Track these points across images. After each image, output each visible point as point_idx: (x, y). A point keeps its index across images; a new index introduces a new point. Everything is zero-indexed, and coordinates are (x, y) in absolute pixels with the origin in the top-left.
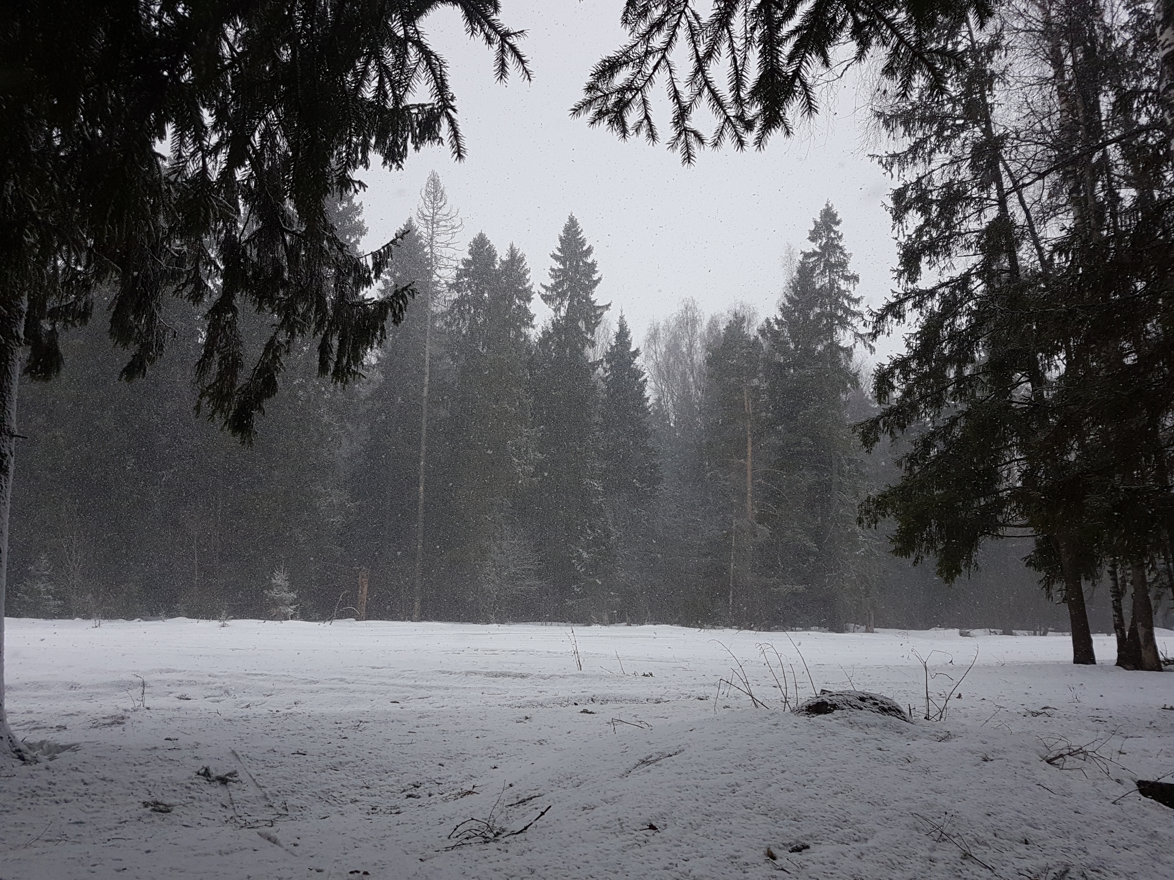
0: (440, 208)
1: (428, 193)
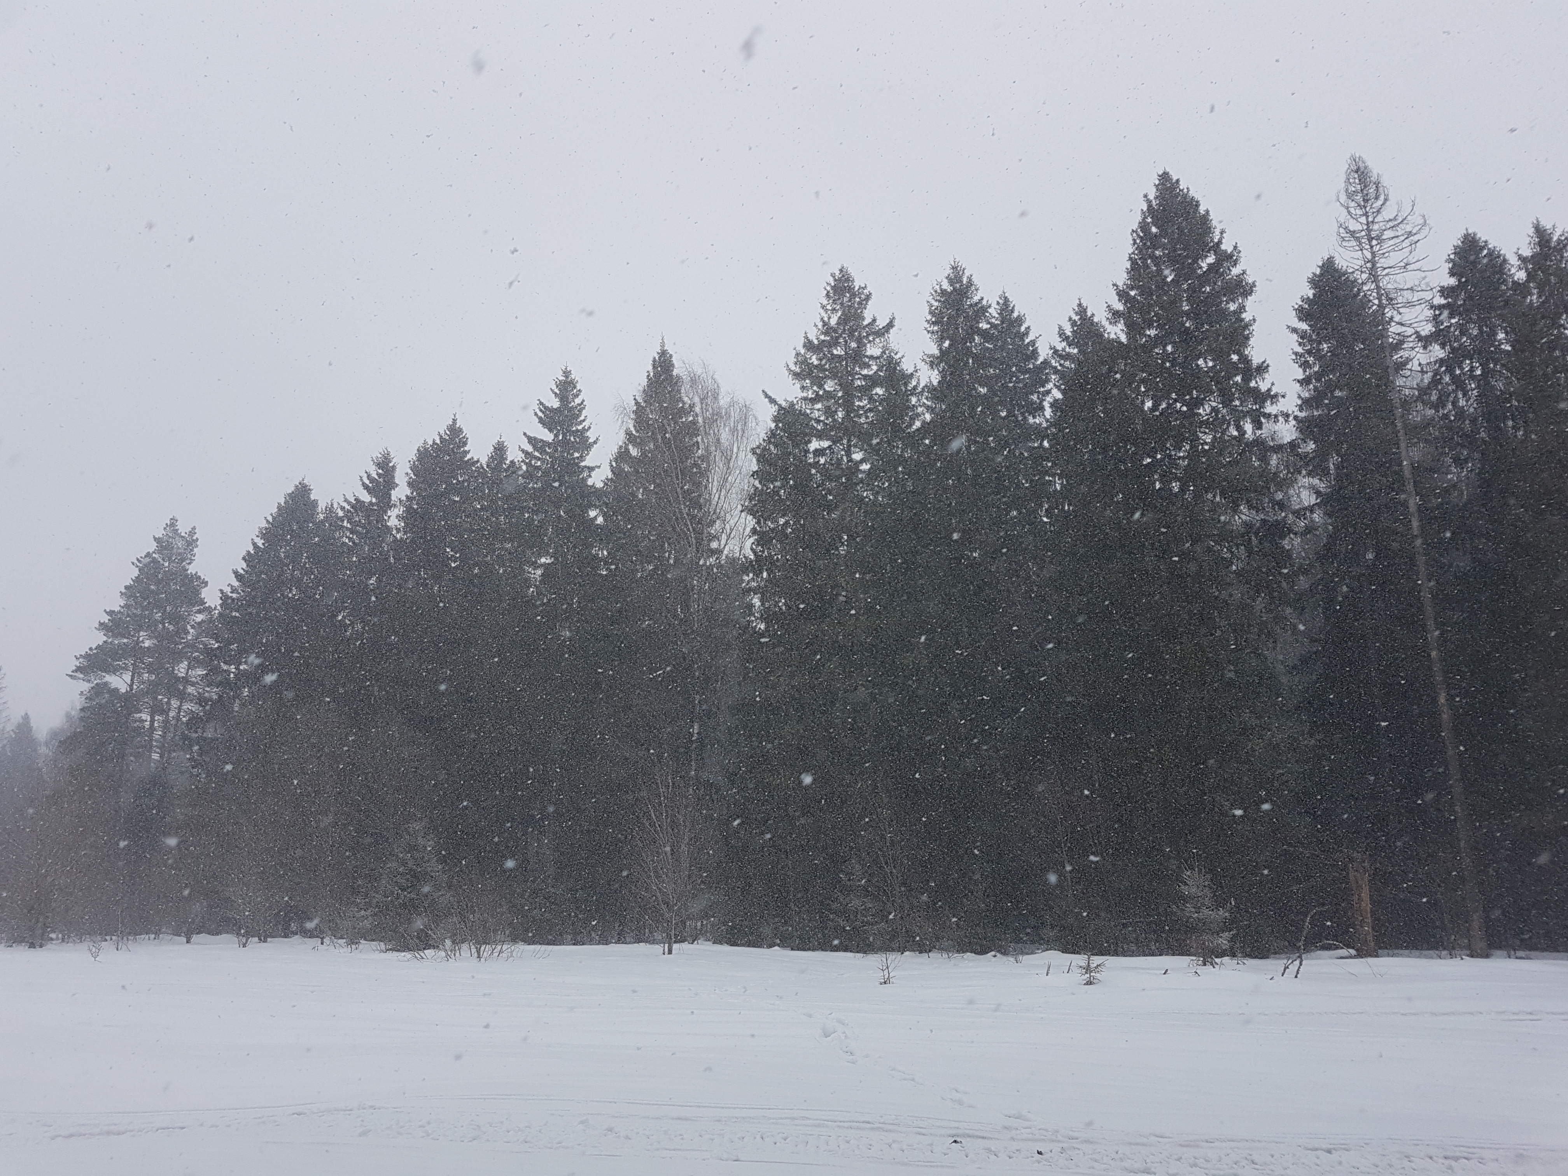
0: (1379, 211)
1: (1350, 196)
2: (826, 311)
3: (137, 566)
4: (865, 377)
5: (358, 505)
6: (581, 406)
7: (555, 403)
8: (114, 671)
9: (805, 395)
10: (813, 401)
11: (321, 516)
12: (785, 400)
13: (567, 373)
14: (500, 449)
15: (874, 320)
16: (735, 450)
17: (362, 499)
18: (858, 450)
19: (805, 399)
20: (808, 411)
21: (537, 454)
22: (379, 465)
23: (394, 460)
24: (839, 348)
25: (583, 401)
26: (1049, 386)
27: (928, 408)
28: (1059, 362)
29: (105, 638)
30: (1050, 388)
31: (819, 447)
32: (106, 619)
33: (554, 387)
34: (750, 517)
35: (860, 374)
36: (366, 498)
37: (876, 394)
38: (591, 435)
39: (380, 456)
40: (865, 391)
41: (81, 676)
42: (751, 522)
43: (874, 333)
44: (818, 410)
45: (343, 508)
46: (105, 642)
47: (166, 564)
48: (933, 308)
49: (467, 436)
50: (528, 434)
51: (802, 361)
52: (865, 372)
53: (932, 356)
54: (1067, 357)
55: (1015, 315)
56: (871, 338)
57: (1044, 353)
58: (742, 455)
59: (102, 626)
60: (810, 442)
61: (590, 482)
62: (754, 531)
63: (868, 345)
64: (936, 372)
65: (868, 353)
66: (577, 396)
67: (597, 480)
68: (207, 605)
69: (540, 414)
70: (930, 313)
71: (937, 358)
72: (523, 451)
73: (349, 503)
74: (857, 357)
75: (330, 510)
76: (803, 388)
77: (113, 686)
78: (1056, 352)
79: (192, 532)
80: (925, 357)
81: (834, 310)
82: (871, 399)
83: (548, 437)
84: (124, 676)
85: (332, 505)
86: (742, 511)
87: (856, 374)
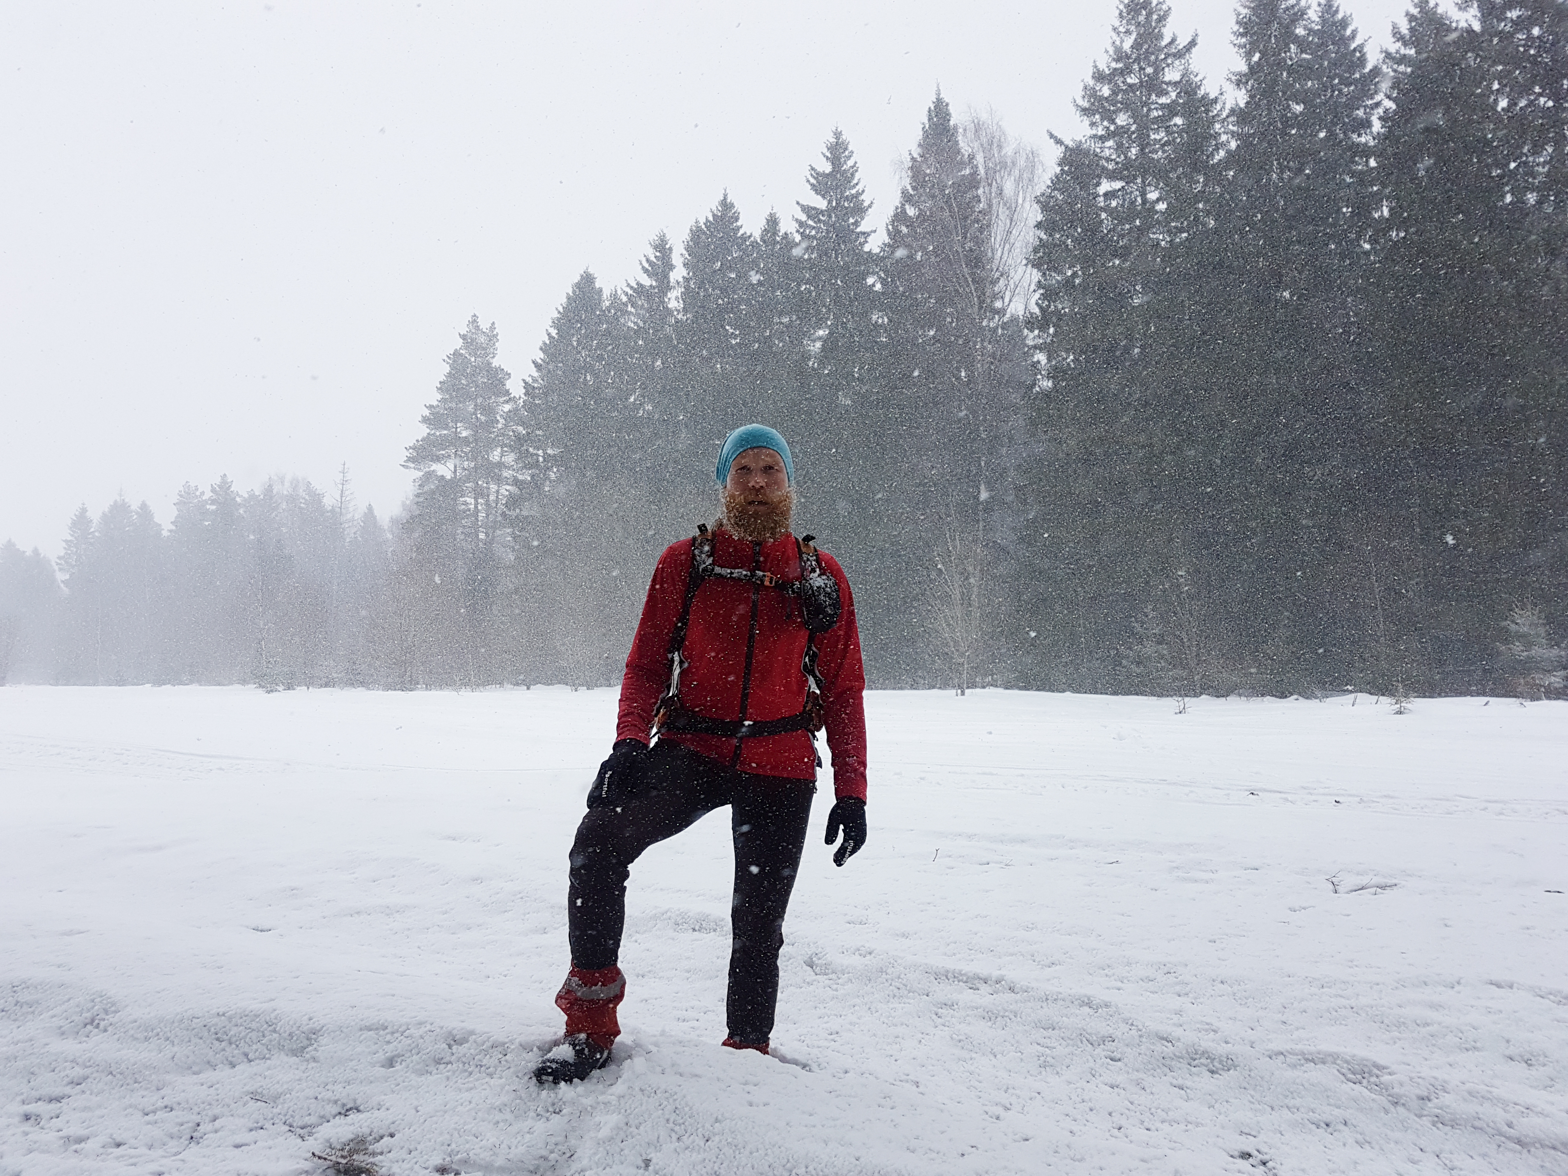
2: (1118, 33)
3: (448, 363)
4: (1163, 107)
5: (640, 289)
6: (855, 168)
7: (827, 168)
8: (438, 459)
9: (1094, 132)
10: (1103, 139)
11: (607, 303)
12: (1073, 140)
13: (838, 134)
14: (773, 222)
15: (1173, 41)
16: (1020, 201)
17: (643, 283)
18: (1153, 189)
19: (1094, 136)
20: (1098, 150)
21: (810, 222)
22: (656, 248)
23: (670, 242)
24: (1132, 75)
25: (856, 163)
26: (1379, 97)
27: (1233, 134)
28: (1391, 67)
29: (428, 431)
30: (1380, 99)
31: (1110, 189)
32: (427, 412)
33: (825, 151)
34: (1035, 271)
35: (1157, 103)
36: (647, 281)
37: (1175, 125)
38: (866, 199)
39: (656, 238)
40: (1162, 122)
41: (412, 465)
42: (1035, 275)
43: (1174, 55)
44: (1110, 148)
45: (626, 294)
46: (428, 434)
47: (473, 359)
48: (1241, 17)
49: (739, 210)
50: (801, 202)
51: (1091, 93)
52: (1163, 100)
53: (1240, 74)
54: (1403, 59)
55: (1340, 16)
56: (1169, 61)
57: (1373, 58)
58: (1027, 205)
59: (425, 420)
60: (1098, 184)
61: (867, 248)
62: (1039, 285)
63: (1166, 69)
64: (1244, 91)
65: (1167, 79)
66: (849, 157)
67: (874, 244)
68: (512, 396)
69: (813, 181)
70: (1237, 23)
71: (1245, 75)
72: (797, 220)
73: (632, 288)
74: (1154, 85)
75: (614, 296)
76: (1093, 124)
77: (439, 474)
78: (1388, 55)
79: (493, 326)
80: (1230, 76)
81: (1128, 32)
82: (1169, 132)
83: (821, 204)
84: (448, 464)
85: (616, 291)
86: (1026, 265)
87: (1152, 103)
